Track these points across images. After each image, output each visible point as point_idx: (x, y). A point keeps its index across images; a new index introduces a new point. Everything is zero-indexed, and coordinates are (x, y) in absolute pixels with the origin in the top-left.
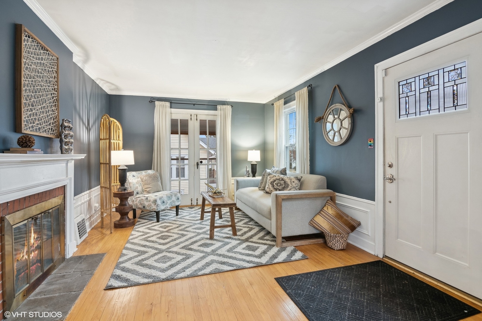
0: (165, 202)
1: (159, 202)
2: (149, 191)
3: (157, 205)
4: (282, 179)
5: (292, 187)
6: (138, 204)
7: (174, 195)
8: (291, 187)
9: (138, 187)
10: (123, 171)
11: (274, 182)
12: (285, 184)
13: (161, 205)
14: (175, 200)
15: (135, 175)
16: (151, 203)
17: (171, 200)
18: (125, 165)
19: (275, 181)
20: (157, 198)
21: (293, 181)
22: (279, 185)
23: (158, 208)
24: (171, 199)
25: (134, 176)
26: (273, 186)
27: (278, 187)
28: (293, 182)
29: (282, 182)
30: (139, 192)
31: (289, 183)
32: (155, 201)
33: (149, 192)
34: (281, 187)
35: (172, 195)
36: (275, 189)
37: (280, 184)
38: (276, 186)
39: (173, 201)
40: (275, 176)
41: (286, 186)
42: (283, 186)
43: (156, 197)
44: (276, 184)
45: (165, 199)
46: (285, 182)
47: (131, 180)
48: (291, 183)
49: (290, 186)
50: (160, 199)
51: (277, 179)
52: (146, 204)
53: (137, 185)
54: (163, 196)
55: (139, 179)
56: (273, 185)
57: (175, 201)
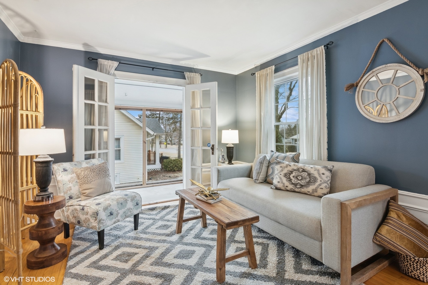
0: (115, 213)
1: (103, 215)
2: (90, 193)
3: (100, 221)
4: (303, 169)
5: (323, 181)
6: (71, 217)
7: (130, 200)
8: (321, 181)
9: (72, 188)
10: (44, 165)
11: (290, 174)
12: (309, 177)
13: (106, 219)
14: (132, 207)
15: (67, 168)
16: (90, 218)
17: (126, 209)
18: (48, 155)
19: (292, 172)
20: (99, 209)
21: (321, 172)
22: (300, 179)
23: (101, 225)
24: (126, 206)
25: (65, 170)
26: (290, 180)
27: (299, 181)
28: (323, 174)
29: (305, 174)
30: (73, 195)
31: (316, 175)
32: (96, 214)
33: (88, 196)
34: (305, 181)
35: (126, 201)
36: (293, 184)
37: (302, 176)
38: (294, 180)
39: (129, 209)
40: (290, 166)
41: (312, 180)
42: (308, 180)
43: (97, 207)
44: (294, 177)
45: (114, 207)
46: (309, 174)
47: (60, 176)
48: (320, 176)
49: (319, 181)
50: (105, 209)
51: (295, 170)
52: (82, 217)
53: (71, 185)
54: (111, 203)
55: (75, 175)
56: (290, 178)
57: (131, 209)
